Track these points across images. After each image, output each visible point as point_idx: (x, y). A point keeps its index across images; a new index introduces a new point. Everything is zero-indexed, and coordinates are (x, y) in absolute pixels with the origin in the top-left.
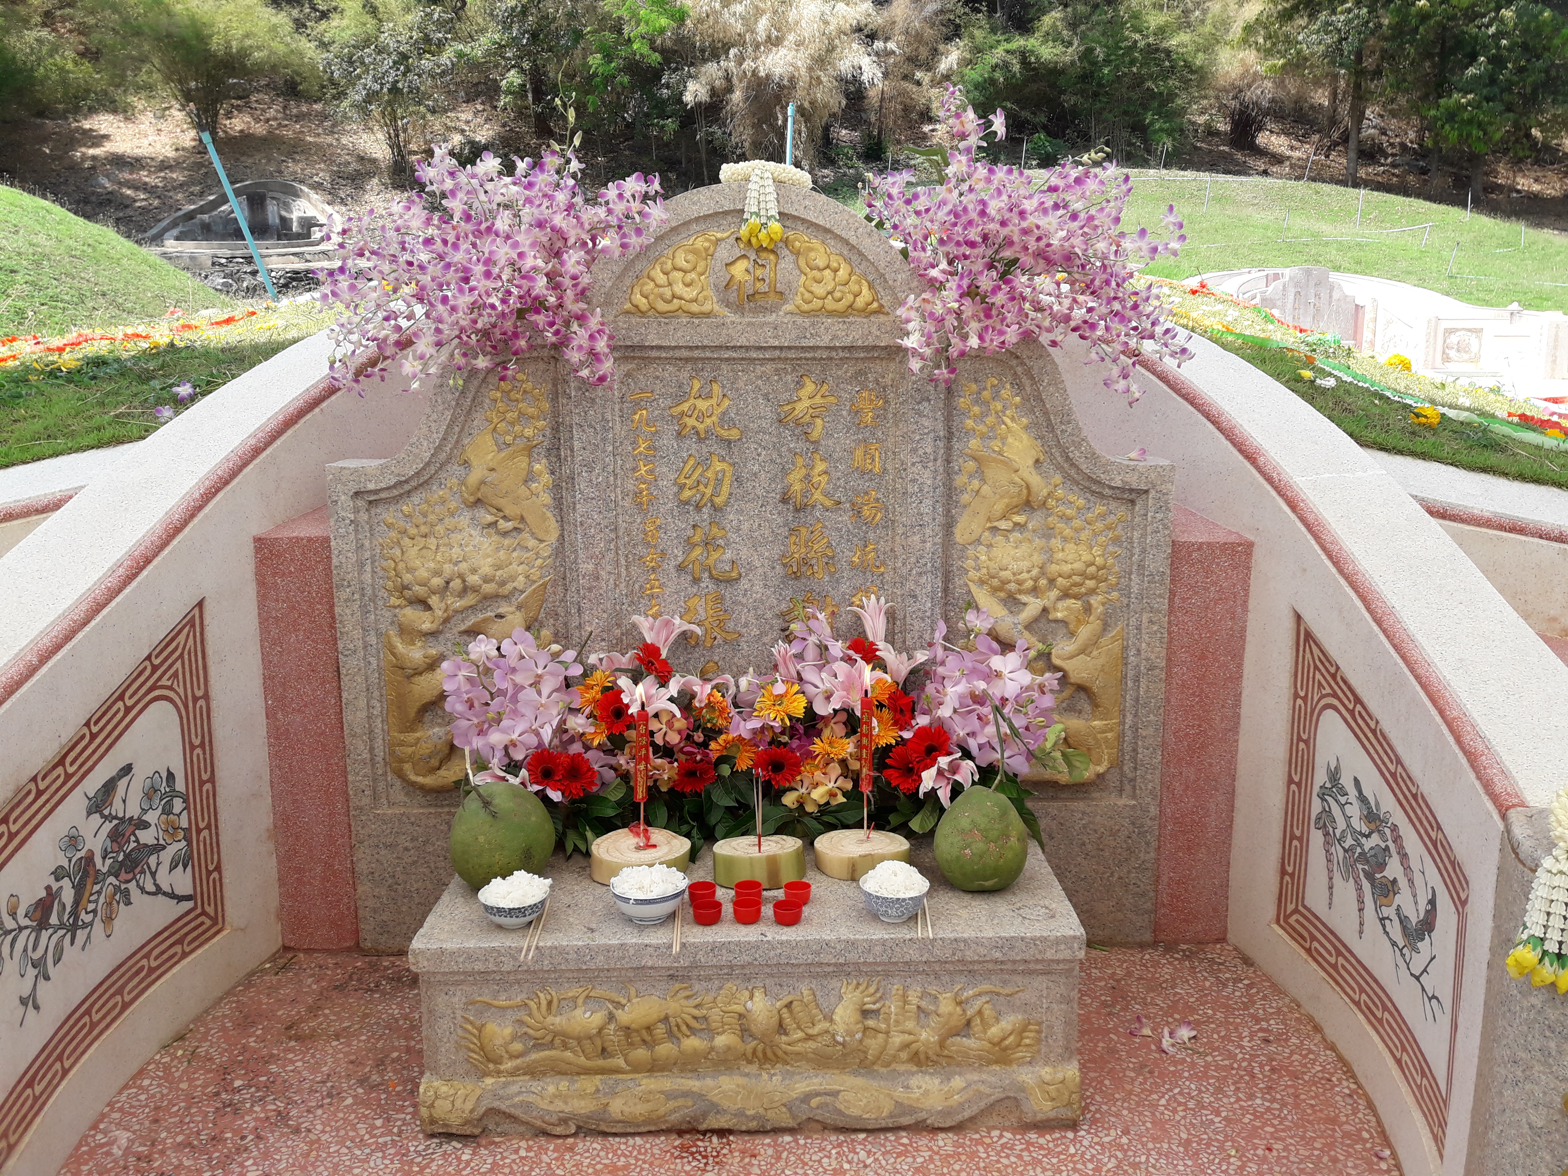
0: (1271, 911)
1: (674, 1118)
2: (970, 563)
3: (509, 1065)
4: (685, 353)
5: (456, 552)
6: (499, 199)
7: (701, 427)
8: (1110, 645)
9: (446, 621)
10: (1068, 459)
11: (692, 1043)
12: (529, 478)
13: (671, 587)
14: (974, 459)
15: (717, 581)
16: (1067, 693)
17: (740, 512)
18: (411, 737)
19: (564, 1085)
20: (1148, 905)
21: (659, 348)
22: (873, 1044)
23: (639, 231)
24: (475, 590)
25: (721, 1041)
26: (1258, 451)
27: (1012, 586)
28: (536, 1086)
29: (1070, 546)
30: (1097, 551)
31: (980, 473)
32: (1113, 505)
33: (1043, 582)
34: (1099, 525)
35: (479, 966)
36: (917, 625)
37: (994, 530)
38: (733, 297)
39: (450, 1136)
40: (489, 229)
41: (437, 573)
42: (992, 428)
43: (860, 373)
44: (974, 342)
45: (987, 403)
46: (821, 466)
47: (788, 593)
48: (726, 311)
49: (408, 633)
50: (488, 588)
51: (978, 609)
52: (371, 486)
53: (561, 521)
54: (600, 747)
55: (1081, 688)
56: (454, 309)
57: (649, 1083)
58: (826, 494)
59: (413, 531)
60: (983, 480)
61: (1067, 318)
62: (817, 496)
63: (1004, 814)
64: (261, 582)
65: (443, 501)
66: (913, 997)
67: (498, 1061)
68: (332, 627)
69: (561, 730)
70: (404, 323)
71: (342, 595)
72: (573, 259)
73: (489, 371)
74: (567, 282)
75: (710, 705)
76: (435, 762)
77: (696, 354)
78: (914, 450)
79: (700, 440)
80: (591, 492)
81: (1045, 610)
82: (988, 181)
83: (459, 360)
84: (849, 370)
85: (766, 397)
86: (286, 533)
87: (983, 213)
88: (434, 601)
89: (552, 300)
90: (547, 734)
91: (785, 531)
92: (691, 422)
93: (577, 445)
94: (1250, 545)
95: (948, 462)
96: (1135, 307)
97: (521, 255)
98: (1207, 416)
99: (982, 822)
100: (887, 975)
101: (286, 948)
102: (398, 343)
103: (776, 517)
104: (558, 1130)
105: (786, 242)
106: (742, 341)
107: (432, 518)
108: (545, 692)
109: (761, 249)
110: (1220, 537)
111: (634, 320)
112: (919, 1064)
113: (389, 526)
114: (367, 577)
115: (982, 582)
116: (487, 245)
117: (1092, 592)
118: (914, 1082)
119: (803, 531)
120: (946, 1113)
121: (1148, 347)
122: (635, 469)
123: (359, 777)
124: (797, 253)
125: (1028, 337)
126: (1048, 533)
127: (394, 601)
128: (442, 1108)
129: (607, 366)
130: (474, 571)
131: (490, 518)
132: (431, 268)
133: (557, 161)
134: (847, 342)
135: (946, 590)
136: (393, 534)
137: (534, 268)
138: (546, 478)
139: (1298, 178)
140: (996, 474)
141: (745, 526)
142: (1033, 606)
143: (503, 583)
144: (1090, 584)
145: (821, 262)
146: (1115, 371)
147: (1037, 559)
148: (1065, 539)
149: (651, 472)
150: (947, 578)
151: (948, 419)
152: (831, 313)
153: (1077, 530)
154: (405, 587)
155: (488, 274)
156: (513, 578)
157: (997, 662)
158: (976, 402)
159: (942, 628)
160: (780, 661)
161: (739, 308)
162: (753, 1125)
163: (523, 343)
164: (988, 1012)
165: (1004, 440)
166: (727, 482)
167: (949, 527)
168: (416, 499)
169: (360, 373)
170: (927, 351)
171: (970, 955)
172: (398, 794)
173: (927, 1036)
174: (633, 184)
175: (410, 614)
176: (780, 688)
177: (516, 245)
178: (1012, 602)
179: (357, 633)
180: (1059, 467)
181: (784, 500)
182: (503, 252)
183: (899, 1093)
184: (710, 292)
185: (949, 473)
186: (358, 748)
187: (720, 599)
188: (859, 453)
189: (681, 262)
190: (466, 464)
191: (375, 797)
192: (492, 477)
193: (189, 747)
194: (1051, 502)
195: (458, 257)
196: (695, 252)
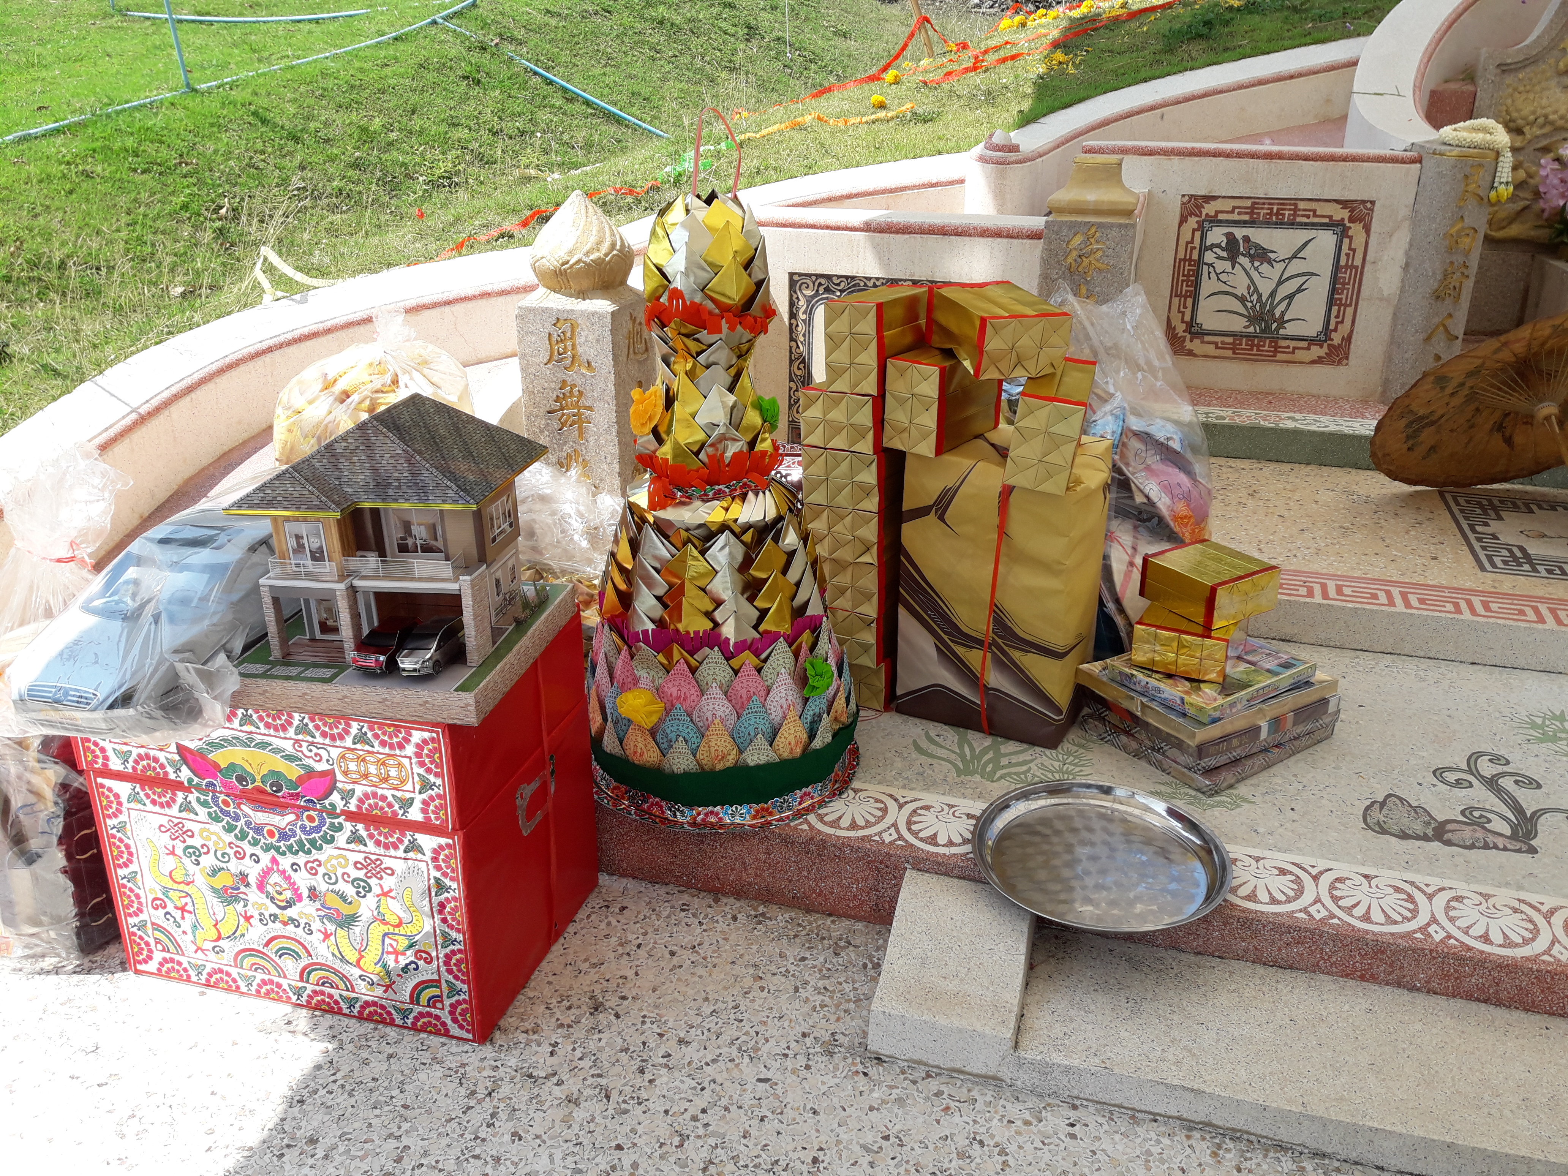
52: (1509, 61)
65: (1543, 72)
88: (1526, 130)
107: (1535, 81)
113: (1509, 85)
130: (1554, 113)
136: (1510, 90)
168: (1528, 70)
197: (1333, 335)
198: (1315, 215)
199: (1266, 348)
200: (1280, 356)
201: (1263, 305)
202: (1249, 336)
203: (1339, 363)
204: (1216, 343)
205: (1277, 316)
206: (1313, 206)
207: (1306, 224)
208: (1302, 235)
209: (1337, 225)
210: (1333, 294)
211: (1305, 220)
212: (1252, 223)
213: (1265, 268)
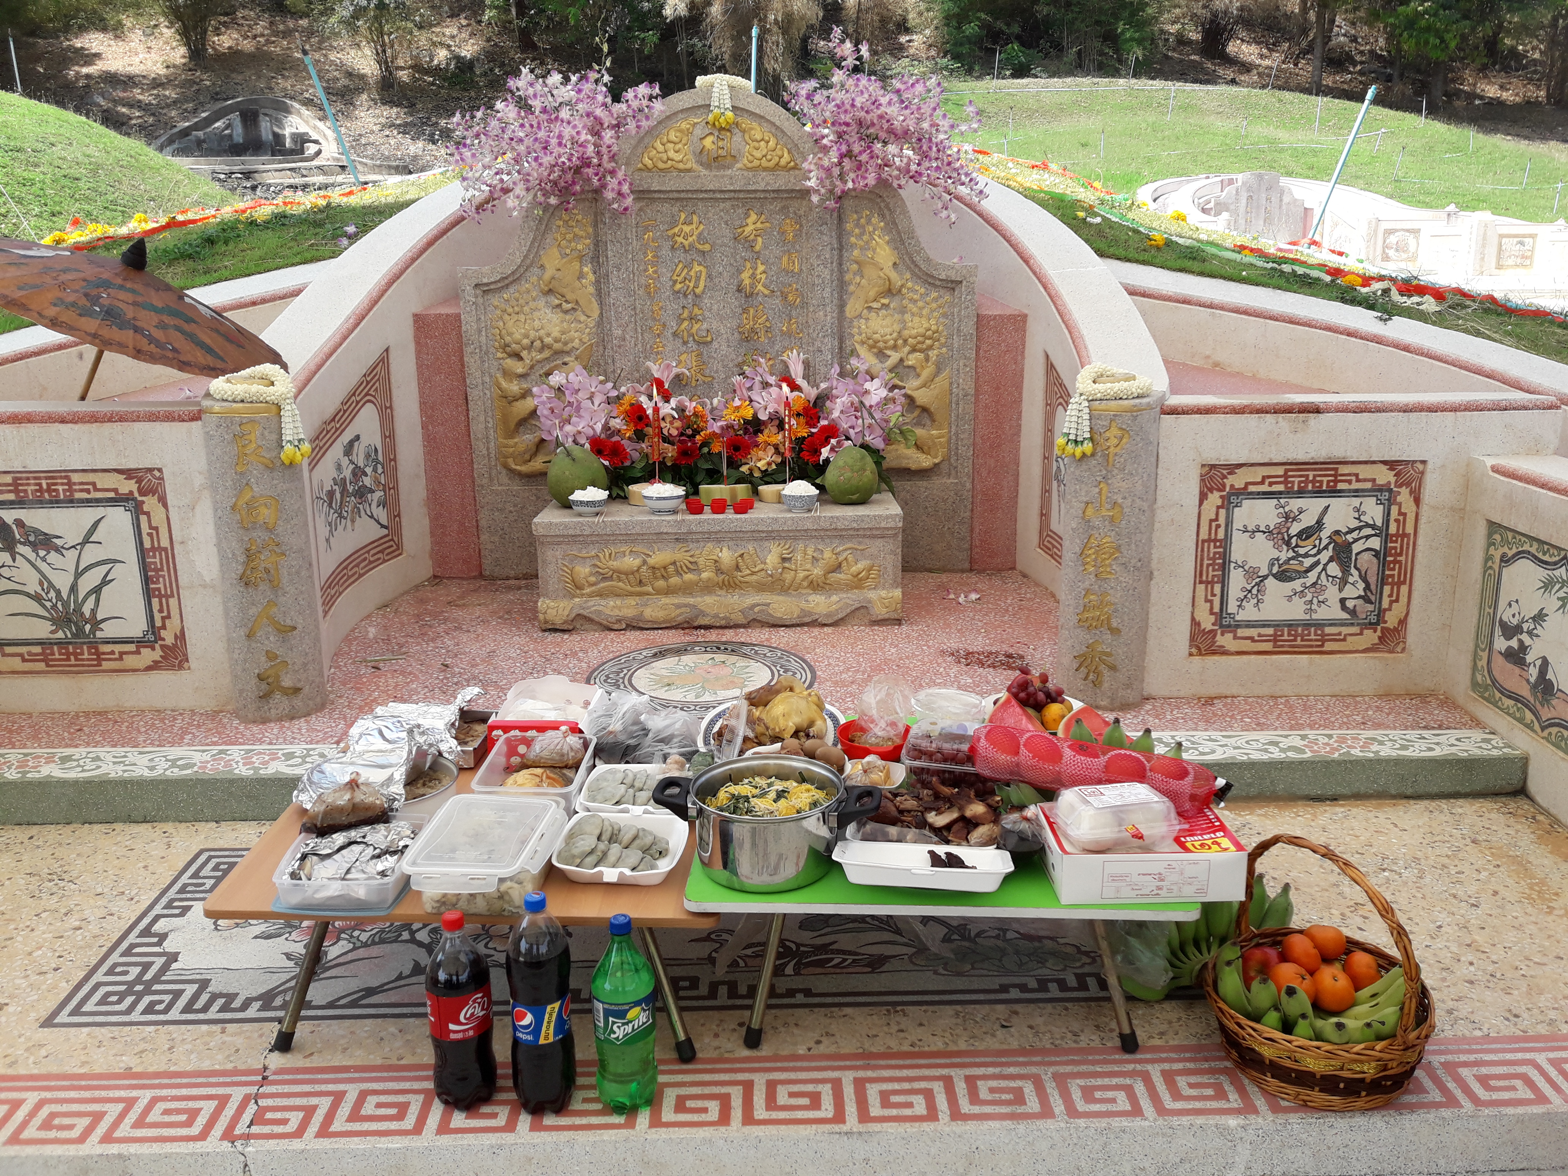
0: (1035, 539)
1: (680, 619)
2: (856, 330)
3: (588, 590)
4: (676, 195)
5: (537, 324)
6: (560, 100)
7: (686, 243)
8: (942, 381)
9: (532, 367)
10: (913, 262)
11: (689, 577)
12: (581, 276)
13: (670, 347)
14: (857, 262)
15: (699, 343)
16: (917, 413)
17: (711, 297)
18: (511, 442)
19: (618, 602)
20: (967, 546)
21: (659, 191)
22: (788, 576)
23: (647, 118)
24: (549, 347)
25: (705, 575)
26: (1031, 257)
27: (881, 344)
28: (603, 602)
29: (916, 319)
30: (932, 322)
31: (860, 273)
32: (942, 292)
33: (900, 342)
34: (934, 305)
35: (571, 532)
36: (823, 370)
37: (870, 308)
38: (705, 159)
39: (556, 630)
40: (557, 118)
41: (526, 336)
42: (867, 243)
43: (784, 208)
44: (850, 185)
45: (863, 227)
46: (761, 268)
47: (742, 351)
48: (700, 168)
49: (508, 374)
50: (557, 346)
51: (858, 356)
52: (485, 281)
53: (601, 304)
54: (630, 438)
55: (925, 410)
56: (541, 164)
57: (665, 600)
58: (765, 286)
59: (510, 310)
60: (862, 277)
61: (908, 171)
62: (760, 287)
63: (863, 458)
64: (418, 343)
65: (528, 292)
66: (810, 552)
67: (579, 587)
68: (462, 371)
69: (606, 427)
70: (505, 177)
71: (468, 350)
72: (608, 135)
73: (557, 207)
74: (604, 150)
75: (695, 414)
76: (527, 457)
77: (682, 195)
78: (818, 257)
79: (686, 251)
80: (619, 284)
81: (901, 360)
82: (857, 85)
83: (540, 198)
84: (777, 206)
85: (726, 223)
86: (432, 312)
87: (853, 106)
88: (524, 354)
89: (595, 161)
90: (599, 427)
91: (740, 310)
92: (680, 240)
93: (610, 254)
94: (1026, 316)
95: (840, 264)
96: (949, 164)
97: (578, 133)
98: (1004, 237)
99: (850, 461)
100: (795, 538)
101: (435, 577)
102: (502, 189)
103: (734, 301)
104: (616, 627)
105: (737, 124)
106: (711, 187)
107: (521, 301)
108: (597, 403)
109: (722, 129)
110: (1008, 312)
111: (644, 174)
112: (814, 589)
113: (496, 307)
114: (483, 339)
115: (863, 343)
116: (557, 128)
117: (930, 347)
118: (810, 598)
119: (752, 311)
120: (828, 615)
121: (963, 190)
122: (646, 270)
123: (480, 466)
124: (744, 131)
125: (883, 183)
126: (903, 310)
127: (499, 355)
128: (551, 615)
129: (629, 201)
130: (548, 335)
131: (557, 302)
132: (526, 140)
133: (597, 76)
134: (776, 187)
135: (841, 348)
136: (498, 312)
137: (586, 141)
138: (591, 277)
139: (1264, 87)
140: (869, 271)
141: (715, 307)
142: (894, 357)
143: (566, 344)
144: (929, 342)
145: (758, 137)
146: (940, 205)
147: (897, 327)
148: (913, 315)
149: (655, 272)
150: (841, 341)
151: (840, 238)
152: (765, 169)
153: (921, 309)
154: (507, 345)
155: (560, 144)
156: (572, 341)
157: (868, 385)
158: (857, 225)
159: (836, 369)
160: (737, 387)
161: (708, 166)
162: (723, 623)
163: (578, 188)
164: (850, 558)
165: (874, 250)
166: (703, 278)
167: (842, 306)
168: (511, 290)
169: (480, 208)
170: (823, 191)
171: (840, 525)
172: (504, 478)
173: (817, 571)
174: (643, 89)
175: (510, 363)
176: (737, 403)
177: (575, 127)
178: (881, 355)
179: (478, 374)
180: (908, 268)
181: (739, 290)
182: (568, 132)
183: (803, 604)
184: (690, 156)
185: (841, 272)
186: (480, 447)
187: (700, 355)
188: (785, 259)
189: (672, 137)
190: (542, 267)
191: (491, 479)
192: (558, 275)
193: (384, 437)
194: (904, 291)
195: (541, 134)
196: (681, 131)
197: (163, 633)
198: (96, 490)
199: (86, 656)
200: (106, 665)
201: (66, 604)
202: (60, 643)
203: (180, 667)
204: (21, 655)
205: (87, 614)
206: (90, 477)
207: (88, 501)
208: (89, 515)
209: (127, 500)
210: (147, 584)
211: (84, 495)
212: (20, 503)
213: (53, 557)
